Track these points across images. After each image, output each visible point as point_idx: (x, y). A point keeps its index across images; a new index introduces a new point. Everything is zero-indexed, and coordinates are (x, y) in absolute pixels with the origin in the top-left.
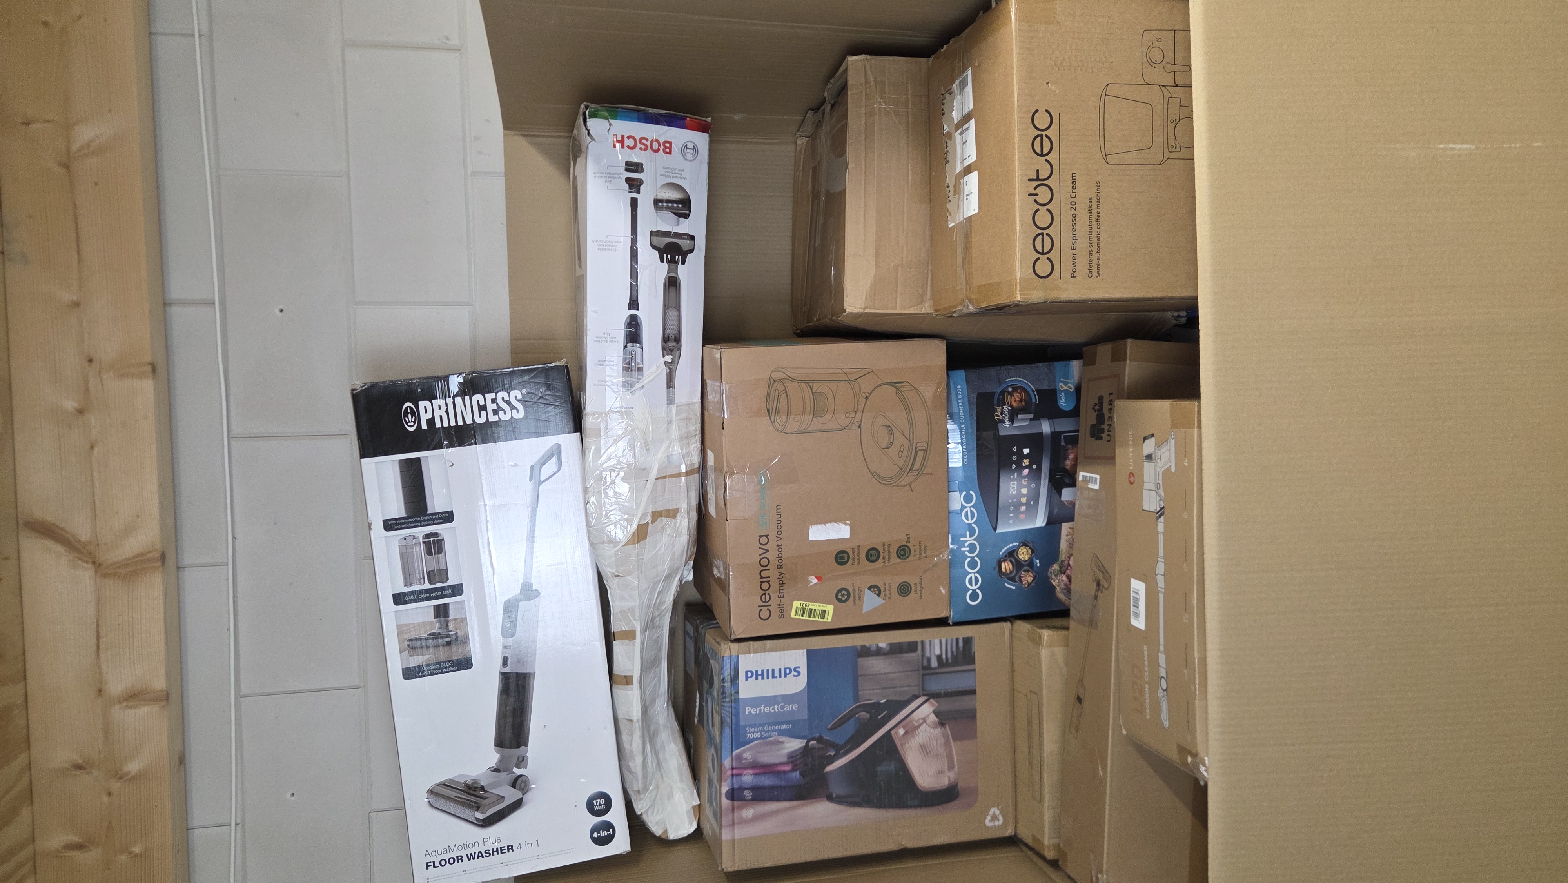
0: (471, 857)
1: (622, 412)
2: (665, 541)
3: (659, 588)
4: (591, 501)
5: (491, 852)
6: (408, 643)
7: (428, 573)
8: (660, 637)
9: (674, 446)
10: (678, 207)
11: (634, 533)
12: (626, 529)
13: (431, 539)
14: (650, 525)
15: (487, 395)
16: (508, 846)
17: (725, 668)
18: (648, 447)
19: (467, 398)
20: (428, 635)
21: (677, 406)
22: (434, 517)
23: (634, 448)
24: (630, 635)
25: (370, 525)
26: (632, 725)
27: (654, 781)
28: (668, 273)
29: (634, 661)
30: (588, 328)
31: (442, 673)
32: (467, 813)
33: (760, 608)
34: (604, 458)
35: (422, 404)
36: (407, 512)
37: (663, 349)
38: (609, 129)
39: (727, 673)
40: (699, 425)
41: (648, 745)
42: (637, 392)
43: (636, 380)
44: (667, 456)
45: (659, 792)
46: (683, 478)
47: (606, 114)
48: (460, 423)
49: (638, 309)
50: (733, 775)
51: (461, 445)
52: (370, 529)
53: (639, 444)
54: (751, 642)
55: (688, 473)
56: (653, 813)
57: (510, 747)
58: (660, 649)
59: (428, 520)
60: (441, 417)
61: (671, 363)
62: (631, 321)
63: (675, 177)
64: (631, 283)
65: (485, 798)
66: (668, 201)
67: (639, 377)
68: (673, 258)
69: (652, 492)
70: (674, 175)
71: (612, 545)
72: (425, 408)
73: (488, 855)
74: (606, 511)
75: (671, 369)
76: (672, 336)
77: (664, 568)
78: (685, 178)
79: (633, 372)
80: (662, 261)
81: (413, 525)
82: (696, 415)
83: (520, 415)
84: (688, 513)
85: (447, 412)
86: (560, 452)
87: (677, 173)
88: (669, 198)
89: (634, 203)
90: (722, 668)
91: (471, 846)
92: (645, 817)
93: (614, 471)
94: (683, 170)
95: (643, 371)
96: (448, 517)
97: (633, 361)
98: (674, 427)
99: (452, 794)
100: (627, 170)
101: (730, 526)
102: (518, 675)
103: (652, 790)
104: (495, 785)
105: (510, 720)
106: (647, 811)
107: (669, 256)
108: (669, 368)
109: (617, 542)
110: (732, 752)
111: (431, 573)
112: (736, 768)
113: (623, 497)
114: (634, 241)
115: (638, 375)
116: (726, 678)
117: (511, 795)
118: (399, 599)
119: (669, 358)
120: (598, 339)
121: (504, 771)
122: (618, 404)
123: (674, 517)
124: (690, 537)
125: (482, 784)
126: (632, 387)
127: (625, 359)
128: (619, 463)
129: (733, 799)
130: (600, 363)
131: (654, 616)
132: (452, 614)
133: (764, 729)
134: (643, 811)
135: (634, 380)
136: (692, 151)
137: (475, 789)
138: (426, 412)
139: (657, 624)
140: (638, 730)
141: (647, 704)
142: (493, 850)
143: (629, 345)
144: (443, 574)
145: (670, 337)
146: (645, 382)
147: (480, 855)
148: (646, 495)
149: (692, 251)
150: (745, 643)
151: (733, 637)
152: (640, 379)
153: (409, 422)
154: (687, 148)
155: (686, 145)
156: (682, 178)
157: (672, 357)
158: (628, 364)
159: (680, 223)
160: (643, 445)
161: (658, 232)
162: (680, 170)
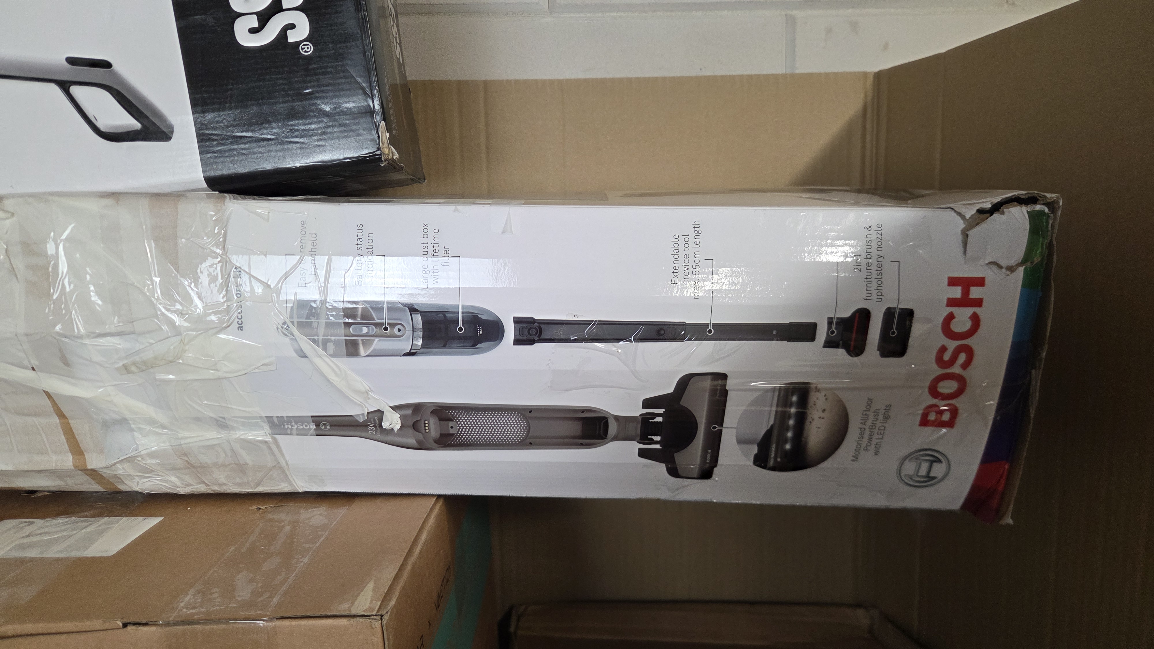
10: (786, 441)
18: (133, 368)
21: (266, 442)
28: (617, 418)
30: (459, 209)
37: (417, 408)
38: (1000, 267)
42: (287, 340)
43: (321, 338)
44: (125, 421)
46: (70, 461)
47: (1037, 260)
49: (518, 342)
55: (90, 472)
61: (381, 426)
62: (483, 323)
63: (862, 435)
64: (586, 324)
66: (802, 419)
67: (331, 346)
68: (656, 429)
69: (8, 383)
70: (867, 432)
75: (364, 425)
76: (453, 428)
78: (856, 458)
79: (342, 330)
80: (648, 403)
83: (243, 33)
87: (870, 440)
88: (809, 420)
89: (800, 331)
94: (876, 453)
95: (349, 355)
97: (373, 330)
98: (212, 435)
100: (889, 313)
107: (660, 419)
108: (369, 420)
114: (699, 331)
115: (336, 343)
119: (393, 421)
126: (301, 325)
127: (377, 307)
135: (322, 331)
136: (923, 471)
143: (418, 319)
145: (451, 424)
146: (318, 361)
149: (673, 472)
152: (325, 349)
154: (932, 462)
155: (939, 461)
156: (857, 450)
157: (396, 430)
158: (366, 315)
159: (745, 447)
160: (137, 358)
161: (725, 393)
162: (878, 446)
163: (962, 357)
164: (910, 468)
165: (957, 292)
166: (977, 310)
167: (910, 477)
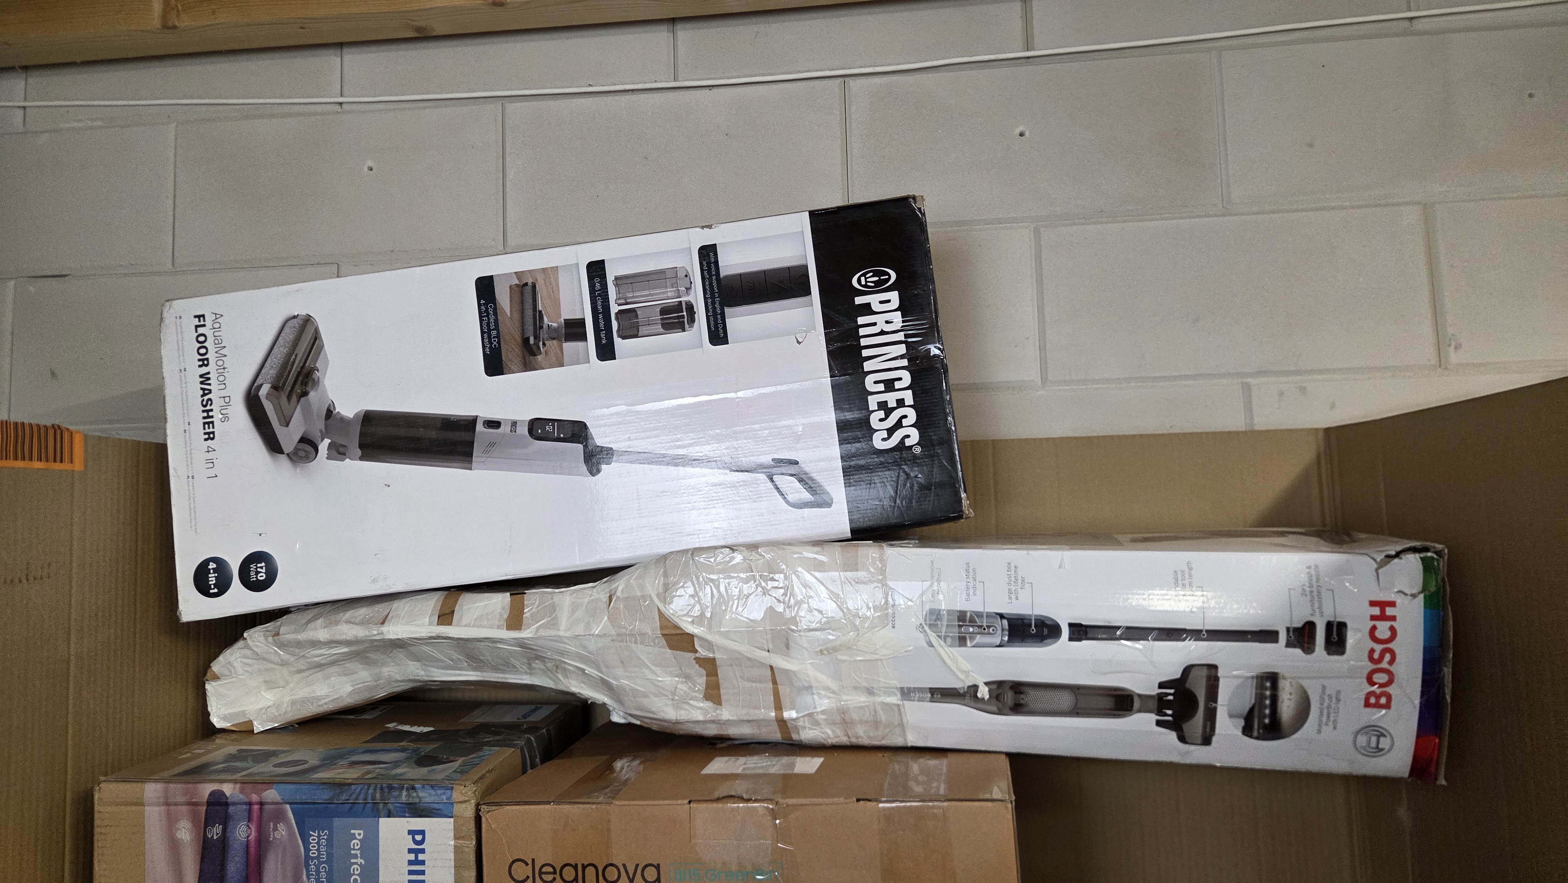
0: (205, 379)
1: (887, 609)
2: (667, 680)
3: (589, 670)
4: (735, 554)
5: (208, 408)
6: (530, 284)
7: (633, 310)
8: (514, 669)
9: (829, 698)
10: (1265, 716)
11: (679, 628)
12: (687, 615)
13: (685, 313)
14: (691, 656)
15: (910, 392)
16: (213, 433)
17: (432, 792)
18: (825, 652)
19: (905, 362)
20: (540, 312)
21: (898, 705)
22: (719, 317)
23: (824, 629)
24: (515, 621)
25: (710, 227)
26: (376, 624)
27: (292, 659)
28: (1140, 696)
29: (474, 626)
30: (1030, 552)
31: (482, 332)
32: (270, 372)
33: (530, 862)
34: (807, 576)
35: (894, 296)
36: (727, 277)
37: (1000, 684)
38: (1406, 595)
39: (426, 796)
40: (865, 741)
41: (346, 650)
42: (922, 635)
43: (943, 634)
44: (811, 687)
45: (276, 667)
46: (773, 714)
47: (1433, 589)
48: (865, 353)
49: (1071, 639)
50: (250, 804)
51: (830, 353)
52: (703, 227)
53: (831, 637)
54: (474, 842)
55: (782, 723)
56: (246, 657)
57: (361, 434)
58: (496, 669)
59: (714, 308)
60: (875, 324)
61: (976, 696)
62: (1047, 626)
63: (1321, 712)
64: (1118, 628)
65: (289, 398)
66: (1274, 699)
67: (949, 640)
68: (1169, 705)
69: (749, 659)
70: (1325, 711)
71: (661, 590)
72: (889, 301)
73: (204, 403)
74: (718, 580)
75: (965, 696)
76: (1023, 699)
77: (623, 680)
78: (1319, 732)
79: (956, 629)
80: (1161, 685)
81: (707, 287)
82: (883, 739)
83: (879, 442)
84: (713, 722)
85: (882, 333)
86: (819, 505)
87: (1328, 716)
88: (1280, 700)
89: (1267, 636)
90: (432, 787)
91: (221, 378)
92: (240, 644)
93: (785, 594)
94: (1335, 728)
95: (960, 646)
96: (718, 336)
97: (977, 630)
98: (862, 699)
99: (302, 350)
100: (1329, 625)
101: (680, 807)
102: (471, 444)
103: (279, 655)
104: (307, 414)
105: (403, 432)
106: (247, 647)
107: (1171, 698)
108: (967, 692)
109: (665, 600)
110: (290, 804)
111: (633, 314)
112: (261, 809)
113: (740, 609)
114: (1196, 634)
115: (952, 638)
116: (414, 794)
117: (289, 437)
118: (596, 269)
119: (984, 692)
120: (1013, 569)
121: (326, 426)
122: (900, 601)
123: (708, 697)
124: (674, 723)
125: (312, 394)
126: (930, 626)
127: (980, 615)
128: (799, 603)
129: (209, 803)
130: (971, 571)
131: (546, 660)
132: (569, 347)
133: (324, 862)
134: (249, 642)
135: (944, 630)
136: (1373, 744)
137: (305, 384)
138: (881, 302)
139: (533, 665)
140: (367, 633)
141: (410, 648)
142: (212, 410)
143: (1005, 622)
144: (631, 331)
145: (1023, 696)
146: (941, 650)
147: (206, 392)
148: (743, 648)
149: (1182, 739)
150: (474, 830)
151: (484, 808)
152: (945, 642)
153: (866, 279)
154: (1379, 737)
155: (1384, 736)
156: (1320, 725)
157: (986, 699)
158: (972, 620)
159: (1234, 720)
160: (829, 645)
161: (1217, 679)
162: (1335, 722)
163: (1388, 657)
164: (1362, 740)
165: (1376, 611)
166: (1393, 623)
167: (1364, 748)
